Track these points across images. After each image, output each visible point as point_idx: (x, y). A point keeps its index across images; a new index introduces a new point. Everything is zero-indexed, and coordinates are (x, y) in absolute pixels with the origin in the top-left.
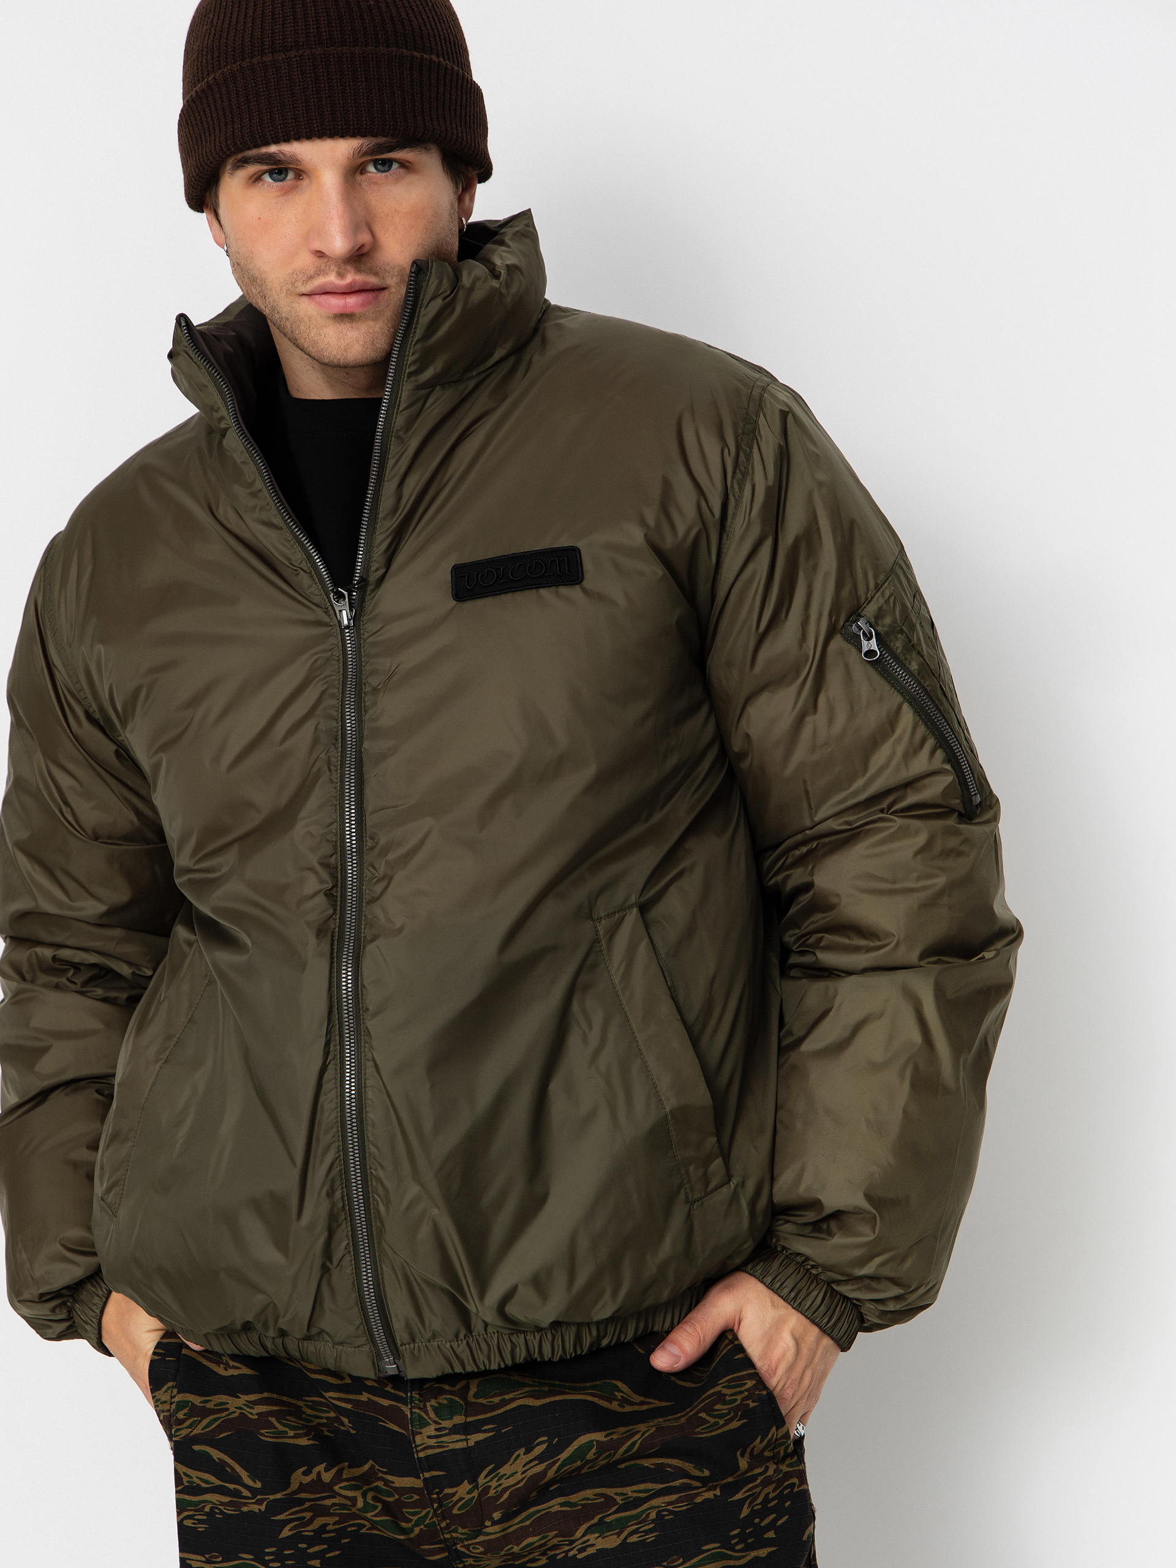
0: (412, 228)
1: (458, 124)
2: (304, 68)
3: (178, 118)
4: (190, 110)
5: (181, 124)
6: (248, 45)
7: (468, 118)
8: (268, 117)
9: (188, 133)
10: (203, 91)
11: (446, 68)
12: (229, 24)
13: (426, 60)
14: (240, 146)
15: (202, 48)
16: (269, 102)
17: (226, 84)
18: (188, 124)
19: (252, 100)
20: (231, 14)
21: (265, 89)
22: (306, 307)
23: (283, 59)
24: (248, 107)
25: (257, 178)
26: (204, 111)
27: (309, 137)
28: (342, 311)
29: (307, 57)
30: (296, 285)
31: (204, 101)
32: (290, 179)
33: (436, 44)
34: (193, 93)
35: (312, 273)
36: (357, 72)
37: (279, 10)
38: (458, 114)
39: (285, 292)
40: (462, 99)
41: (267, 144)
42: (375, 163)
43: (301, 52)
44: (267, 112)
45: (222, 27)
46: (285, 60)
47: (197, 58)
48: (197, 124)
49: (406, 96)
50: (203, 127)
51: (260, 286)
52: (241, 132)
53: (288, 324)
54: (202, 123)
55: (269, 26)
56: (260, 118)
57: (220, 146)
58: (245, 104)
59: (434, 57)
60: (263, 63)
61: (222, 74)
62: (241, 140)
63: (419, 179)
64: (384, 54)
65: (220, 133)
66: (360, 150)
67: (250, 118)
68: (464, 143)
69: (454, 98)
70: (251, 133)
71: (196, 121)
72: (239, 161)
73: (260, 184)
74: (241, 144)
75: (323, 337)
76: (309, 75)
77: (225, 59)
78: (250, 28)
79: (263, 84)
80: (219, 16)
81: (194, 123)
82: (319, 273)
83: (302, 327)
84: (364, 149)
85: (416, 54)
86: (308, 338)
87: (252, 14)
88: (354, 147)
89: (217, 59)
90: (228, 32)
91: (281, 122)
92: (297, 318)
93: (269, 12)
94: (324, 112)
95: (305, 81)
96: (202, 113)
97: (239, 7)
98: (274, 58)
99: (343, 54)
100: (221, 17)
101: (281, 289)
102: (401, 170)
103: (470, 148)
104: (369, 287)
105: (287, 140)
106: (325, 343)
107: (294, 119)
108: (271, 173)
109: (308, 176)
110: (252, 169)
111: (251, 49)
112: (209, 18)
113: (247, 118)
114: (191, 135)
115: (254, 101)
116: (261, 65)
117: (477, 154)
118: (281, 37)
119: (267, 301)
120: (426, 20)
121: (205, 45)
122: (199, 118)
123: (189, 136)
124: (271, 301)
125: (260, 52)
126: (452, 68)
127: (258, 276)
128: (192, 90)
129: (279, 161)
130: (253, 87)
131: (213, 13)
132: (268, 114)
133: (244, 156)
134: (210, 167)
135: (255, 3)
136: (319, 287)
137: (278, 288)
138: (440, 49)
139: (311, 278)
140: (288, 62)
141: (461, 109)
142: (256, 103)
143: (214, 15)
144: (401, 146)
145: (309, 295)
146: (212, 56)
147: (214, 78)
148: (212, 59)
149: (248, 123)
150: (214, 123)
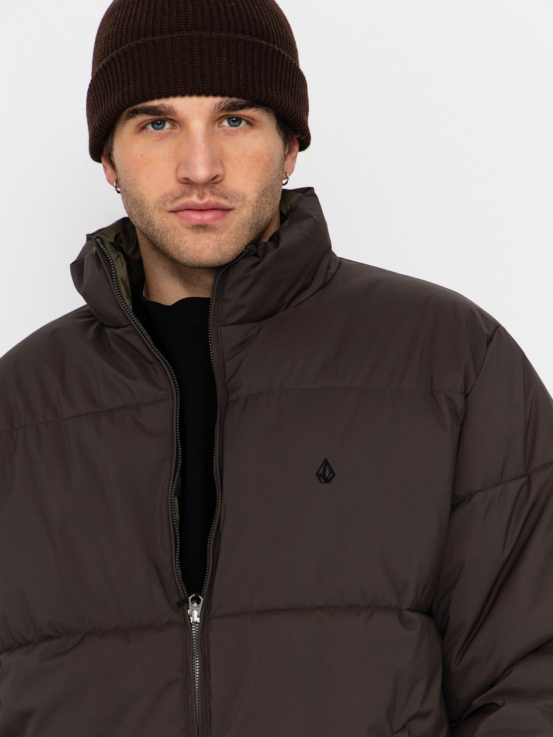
0: (254, 168)
1: (290, 97)
2: (183, 45)
3: (88, 87)
4: (98, 79)
5: (90, 92)
6: (143, 30)
7: (296, 95)
8: (155, 79)
9: (94, 96)
10: (108, 63)
11: (284, 56)
12: (129, 17)
13: (270, 47)
14: (133, 100)
15: (109, 35)
16: (156, 69)
17: (125, 57)
18: (95, 90)
19: (144, 67)
20: (131, 10)
21: (153, 59)
22: (173, 220)
23: (168, 39)
24: (140, 72)
25: (143, 128)
26: (108, 78)
27: (183, 95)
28: (199, 223)
29: (185, 38)
30: (166, 204)
31: (109, 70)
32: (167, 129)
33: (278, 39)
34: (101, 66)
35: (178, 195)
36: (221, 50)
37: (167, 6)
38: (290, 90)
39: (158, 209)
40: (293, 80)
41: (153, 99)
42: (230, 119)
43: (181, 34)
44: (154, 75)
45: (124, 19)
46: (169, 40)
47: (105, 42)
48: (102, 88)
49: (255, 70)
50: (106, 89)
51: (140, 206)
52: (134, 90)
53: (159, 234)
54: (105, 87)
55: (159, 17)
56: (148, 80)
57: (118, 101)
58: (138, 70)
59: (276, 47)
60: (153, 41)
61: (123, 50)
62: (134, 95)
63: (261, 134)
64: (241, 39)
65: (119, 92)
66: (219, 106)
67: (141, 80)
68: (293, 112)
69: (288, 78)
70: (141, 90)
71: (101, 86)
72: (131, 112)
73: (145, 131)
74: (133, 98)
75: (183, 243)
76: (186, 50)
77: (125, 40)
78: (145, 18)
79: (152, 56)
80: (122, 12)
81: (100, 88)
82: (183, 194)
83: (169, 236)
84: (223, 106)
85: (263, 42)
86: (173, 244)
87: (146, 9)
88: (215, 103)
89: (119, 40)
90: (128, 22)
91: (164, 82)
92: (166, 228)
93: (159, 7)
94: (196, 76)
95: (183, 54)
96: (106, 79)
97: (137, 5)
98: (161, 38)
99: (212, 37)
100: (124, 13)
101: (155, 207)
102: (247, 126)
103: (296, 118)
104: (220, 207)
105: (167, 96)
106: (185, 248)
107: (174, 80)
108: (154, 123)
109: (180, 126)
110: (141, 118)
111: (145, 33)
112: (114, 15)
113: (139, 80)
114: (97, 98)
115: (145, 68)
116: (151, 42)
117: (301, 123)
118: (167, 24)
119: (144, 218)
120: (271, 22)
121: (111, 32)
122: (104, 83)
123: (95, 98)
124: (147, 217)
125: (151, 35)
126: (288, 58)
127: (139, 198)
128: (99, 64)
129: (161, 112)
130: (144, 58)
131: (118, 11)
132: (155, 76)
133: (135, 109)
134: (109, 118)
135: (149, 1)
136: (182, 205)
137: (152, 207)
138: (280, 43)
139: (178, 198)
140: (171, 41)
141: (292, 87)
142: (146, 69)
143: (118, 12)
144: (250, 106)
145: (175, 211)
146: (116, 39)
147: (117, 53)
148: (116, 41)
149: (139, 83)
150: (114, 86)
